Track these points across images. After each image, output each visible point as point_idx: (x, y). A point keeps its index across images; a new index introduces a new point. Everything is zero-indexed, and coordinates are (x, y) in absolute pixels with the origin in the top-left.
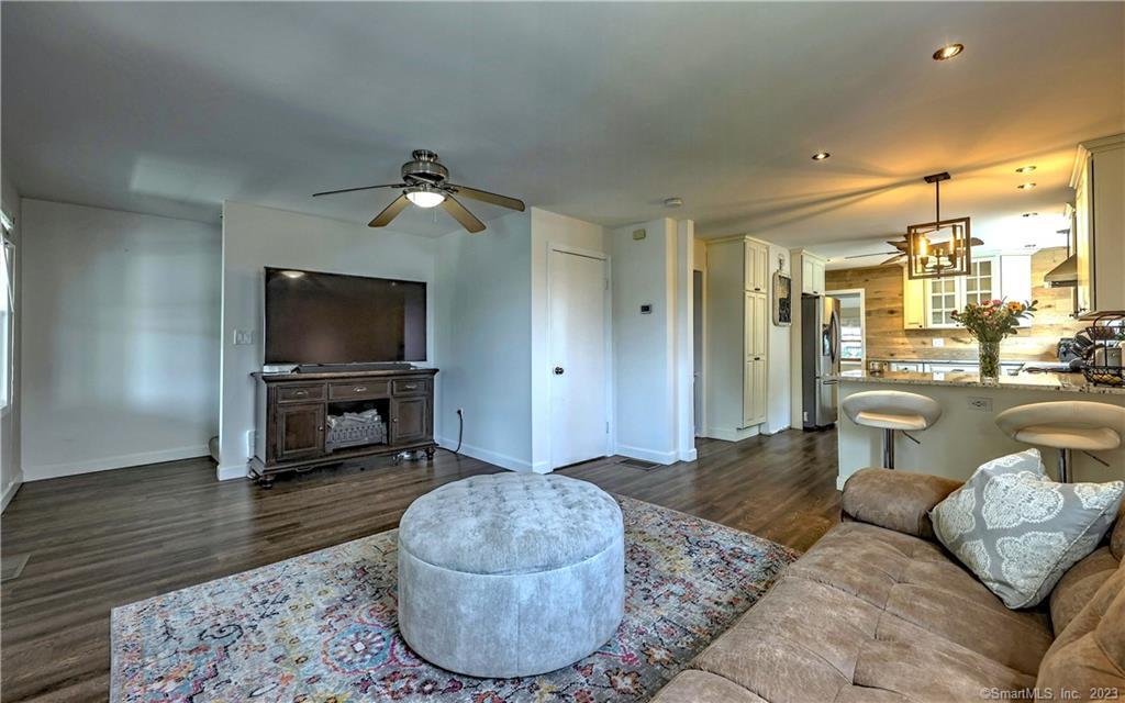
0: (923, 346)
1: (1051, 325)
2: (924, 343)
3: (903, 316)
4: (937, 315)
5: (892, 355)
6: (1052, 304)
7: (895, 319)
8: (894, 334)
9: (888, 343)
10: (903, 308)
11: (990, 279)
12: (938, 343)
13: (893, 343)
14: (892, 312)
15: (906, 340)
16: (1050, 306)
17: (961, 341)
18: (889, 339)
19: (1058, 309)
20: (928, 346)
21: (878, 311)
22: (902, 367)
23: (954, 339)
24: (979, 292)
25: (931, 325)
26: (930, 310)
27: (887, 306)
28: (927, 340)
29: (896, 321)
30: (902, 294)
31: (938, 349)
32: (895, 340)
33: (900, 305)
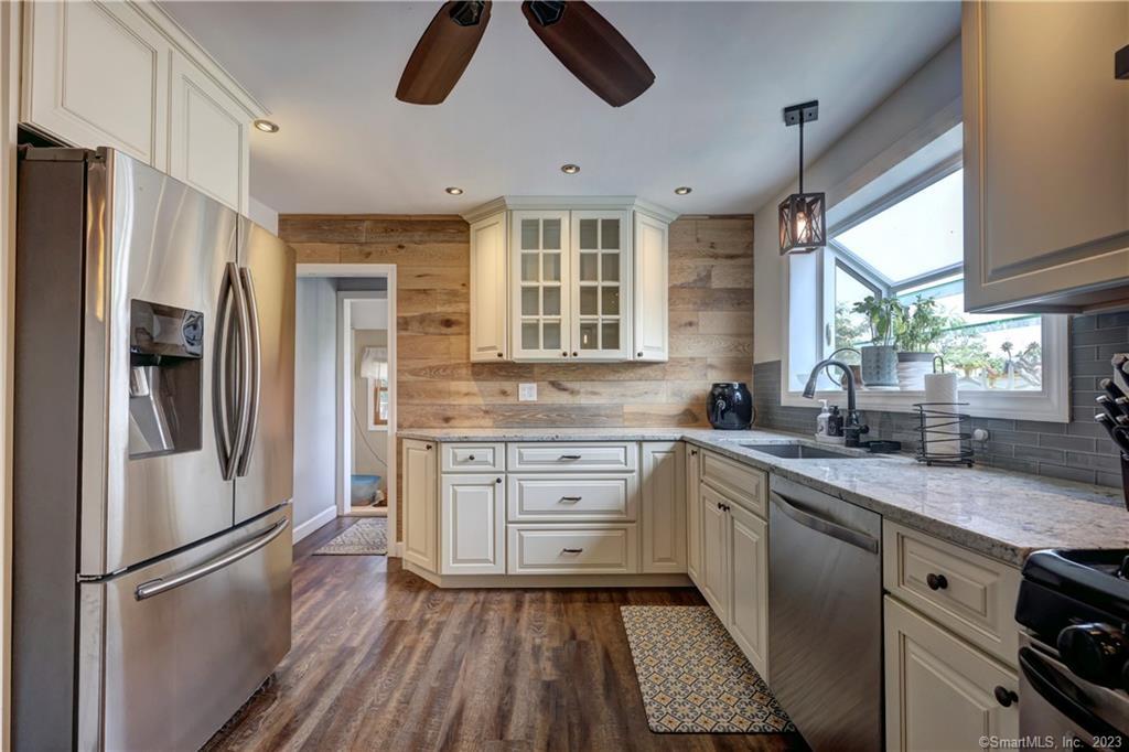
0: (500, 400)
1: (692, 359)
2: (504, 393)
3: (468, 334)
4: (530, 331)
5: (447, 420)
6: (694, 320)
7: (453, 339)
8: (448, 372)
9: (440, 393)
10: (468, 314)
11: (617, 256)
12: (528, 392)
13: (450, 394)
14: (448, 323)
15: (472, 386)
16: (691, 324)
17: (565, 390)
18: (442, 385)
19: (701, 330)
20: (511, 400)
21: (422, 319)
22: (464, 452)
23: (555, 384)
24: (600, 284)
25: (520, 354)
26: (519, 319)
27: (439, 309)
28: (508, 385)
29: (456, 342)
30: (466, 285)
31: (528, 406)
32: (455, 385)
33: (462, 307)
